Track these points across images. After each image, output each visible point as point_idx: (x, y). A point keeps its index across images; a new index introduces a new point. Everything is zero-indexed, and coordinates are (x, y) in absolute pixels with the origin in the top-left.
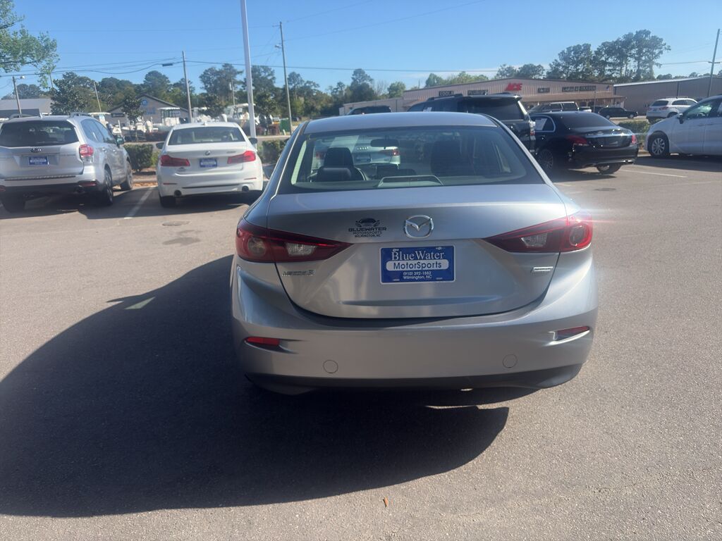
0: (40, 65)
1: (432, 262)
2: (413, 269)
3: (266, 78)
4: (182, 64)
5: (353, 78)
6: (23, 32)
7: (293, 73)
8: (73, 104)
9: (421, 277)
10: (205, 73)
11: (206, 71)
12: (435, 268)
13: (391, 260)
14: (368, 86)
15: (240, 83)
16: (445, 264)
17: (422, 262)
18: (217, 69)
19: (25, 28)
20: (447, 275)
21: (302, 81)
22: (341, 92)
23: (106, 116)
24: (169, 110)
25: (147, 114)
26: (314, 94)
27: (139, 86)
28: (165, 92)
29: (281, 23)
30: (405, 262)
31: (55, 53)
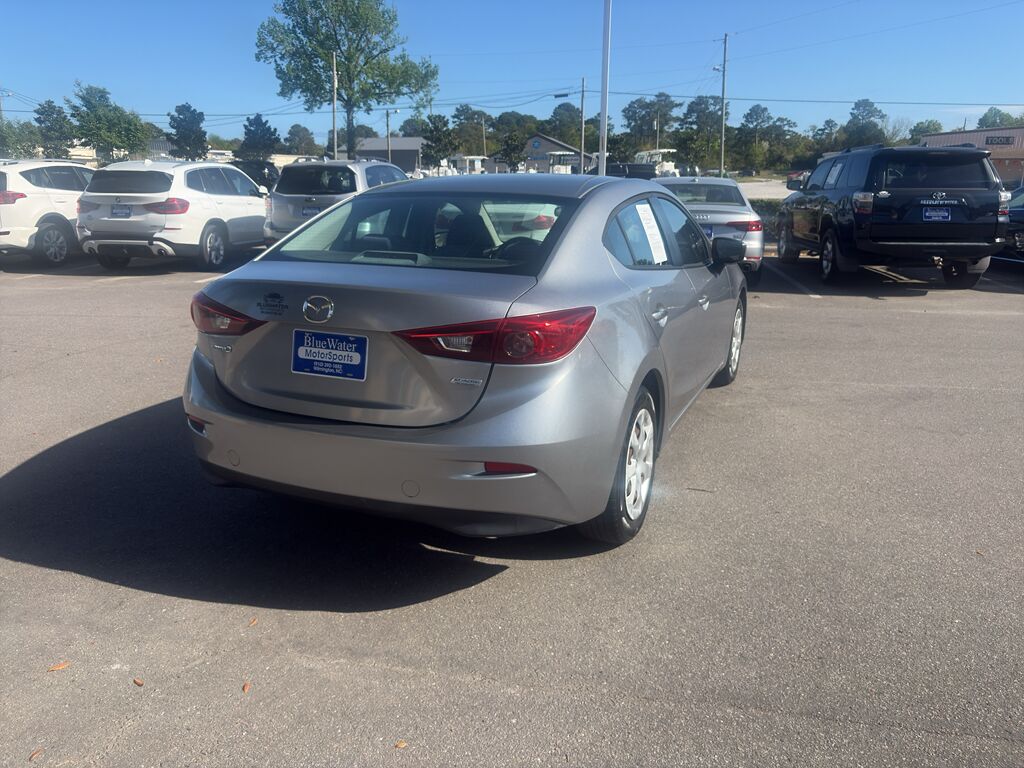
0: (417, 97)
1: (344, 353)
2: (324, 360)
3: (716, 112)
4: (580, 95)
5: (851, 114)
6: (403, 57)
7: (758, 106)
8: (446, 145)
9: (332, 370)
10: (630, 106)
11: (633, 103)
12: (346, 362)
13: (303, 345)
14: (875, 125)
15: (677, 119)
16: (356, 359)
17: (334, 352)
18: (648, 101)
19: (406, 53)
20: (357, 371)
21: (770, 118)
22: (830, 134)
23: (483, 161)
24: (560, 155)
25: (531, 160)
26: (788, 137)
27: (543, 123)
28: (573, 131)
29: (726, 35)
30: (316, 350)
31: (436, 82)
